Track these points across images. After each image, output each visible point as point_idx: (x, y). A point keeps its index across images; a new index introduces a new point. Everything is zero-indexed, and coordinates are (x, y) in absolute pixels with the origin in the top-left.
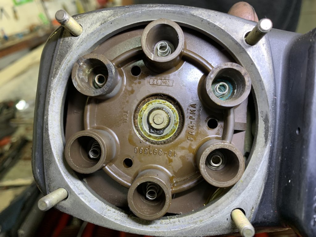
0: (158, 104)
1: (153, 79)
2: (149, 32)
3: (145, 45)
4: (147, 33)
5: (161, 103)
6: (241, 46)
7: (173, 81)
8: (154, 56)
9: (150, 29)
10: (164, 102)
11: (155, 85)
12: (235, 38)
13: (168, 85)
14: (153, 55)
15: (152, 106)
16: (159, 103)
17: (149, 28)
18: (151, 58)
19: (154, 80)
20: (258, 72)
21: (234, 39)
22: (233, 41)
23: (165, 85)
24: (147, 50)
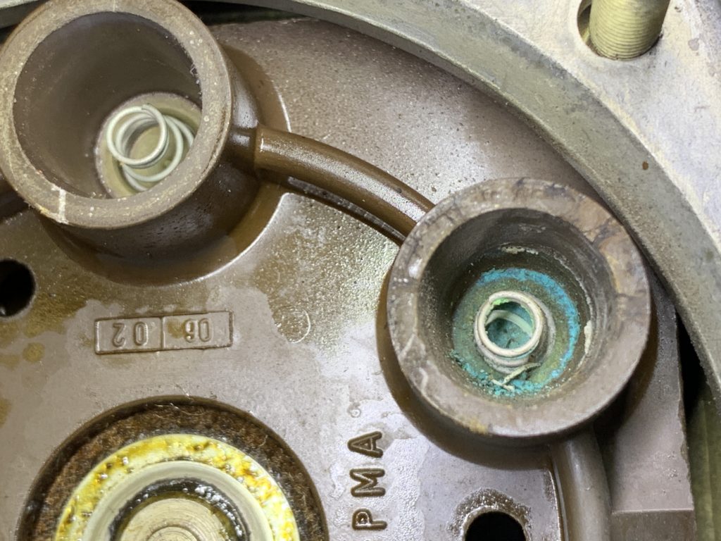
0: (163, 461)
1: (111, 322)
2: (26, 68)
3: (13, 142)
4: (17, 73)
5: (180, 453)
6: (563, 72)
7: (231, 314)
8: (68, 199)
9: (31, 49)
10: (196, 448)
11: (126, 352)
12: (521, 36)
13: (200, 344)
14: (63, 192)
15: (127, 477)
16: (167, 456)
17: (23, 44)
18: (55, 209)
19: (118, 328)
20: (689, 209)
21: (522, 42)
22: (514, 49)
23: (185, 345)
24: (27, 170)
